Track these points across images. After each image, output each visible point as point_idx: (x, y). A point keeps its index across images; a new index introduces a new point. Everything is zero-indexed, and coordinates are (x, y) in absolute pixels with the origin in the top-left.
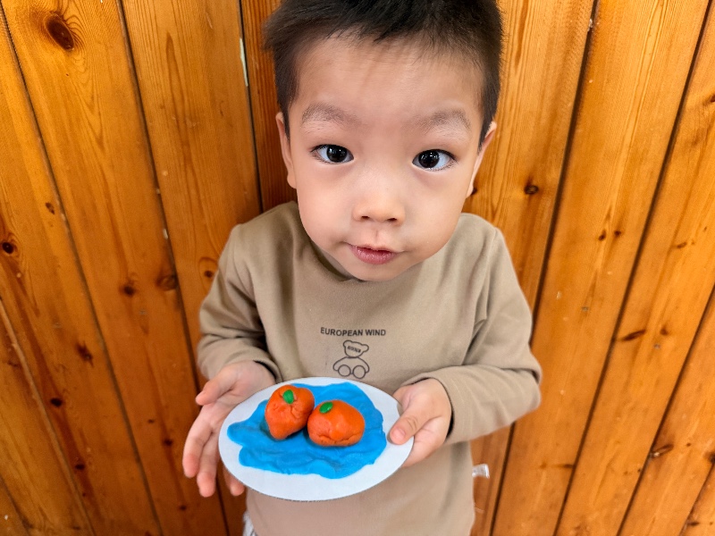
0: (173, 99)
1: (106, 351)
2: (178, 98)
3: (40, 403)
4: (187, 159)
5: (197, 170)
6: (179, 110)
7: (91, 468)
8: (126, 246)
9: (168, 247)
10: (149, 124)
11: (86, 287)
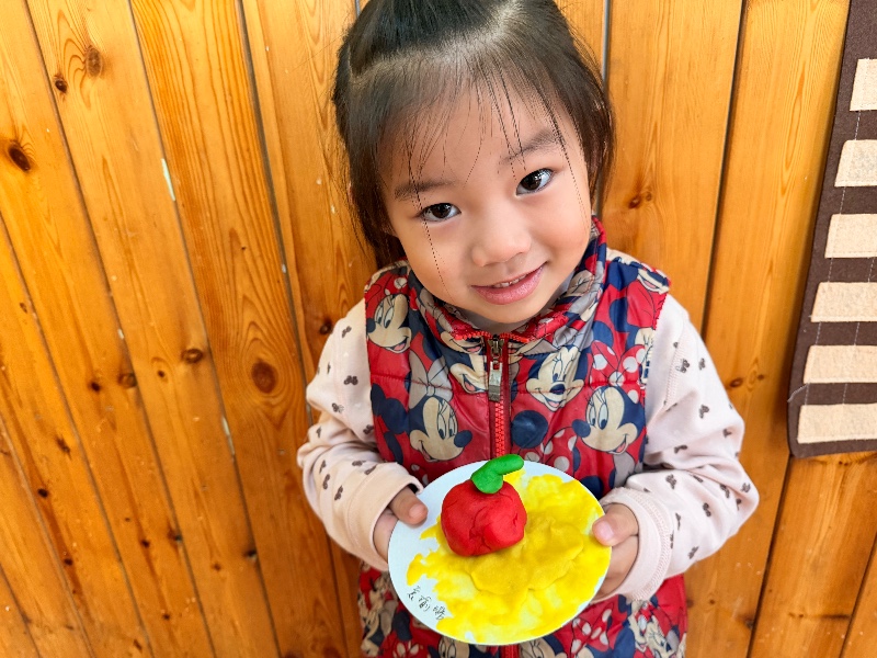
0: (114, 213)
1: (81, 445)
2: (117, 211)
3: (29, 493)
4: (131, 266)
5: (141, 276)
6: (120, 223)
7: (78, 564)
8: (89, 344)
9: (124, 348)
10: (97, 234)
11: (58, 382)
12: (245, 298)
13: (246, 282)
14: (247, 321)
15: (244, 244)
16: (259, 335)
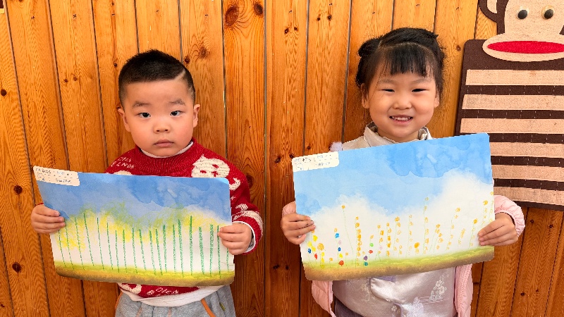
12: (247, 147)
13: (249, 141)
14: (245, 157)
15: (250, 124)
16: (250, 163)
